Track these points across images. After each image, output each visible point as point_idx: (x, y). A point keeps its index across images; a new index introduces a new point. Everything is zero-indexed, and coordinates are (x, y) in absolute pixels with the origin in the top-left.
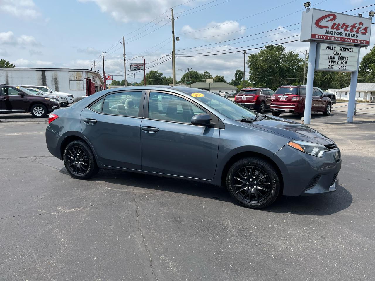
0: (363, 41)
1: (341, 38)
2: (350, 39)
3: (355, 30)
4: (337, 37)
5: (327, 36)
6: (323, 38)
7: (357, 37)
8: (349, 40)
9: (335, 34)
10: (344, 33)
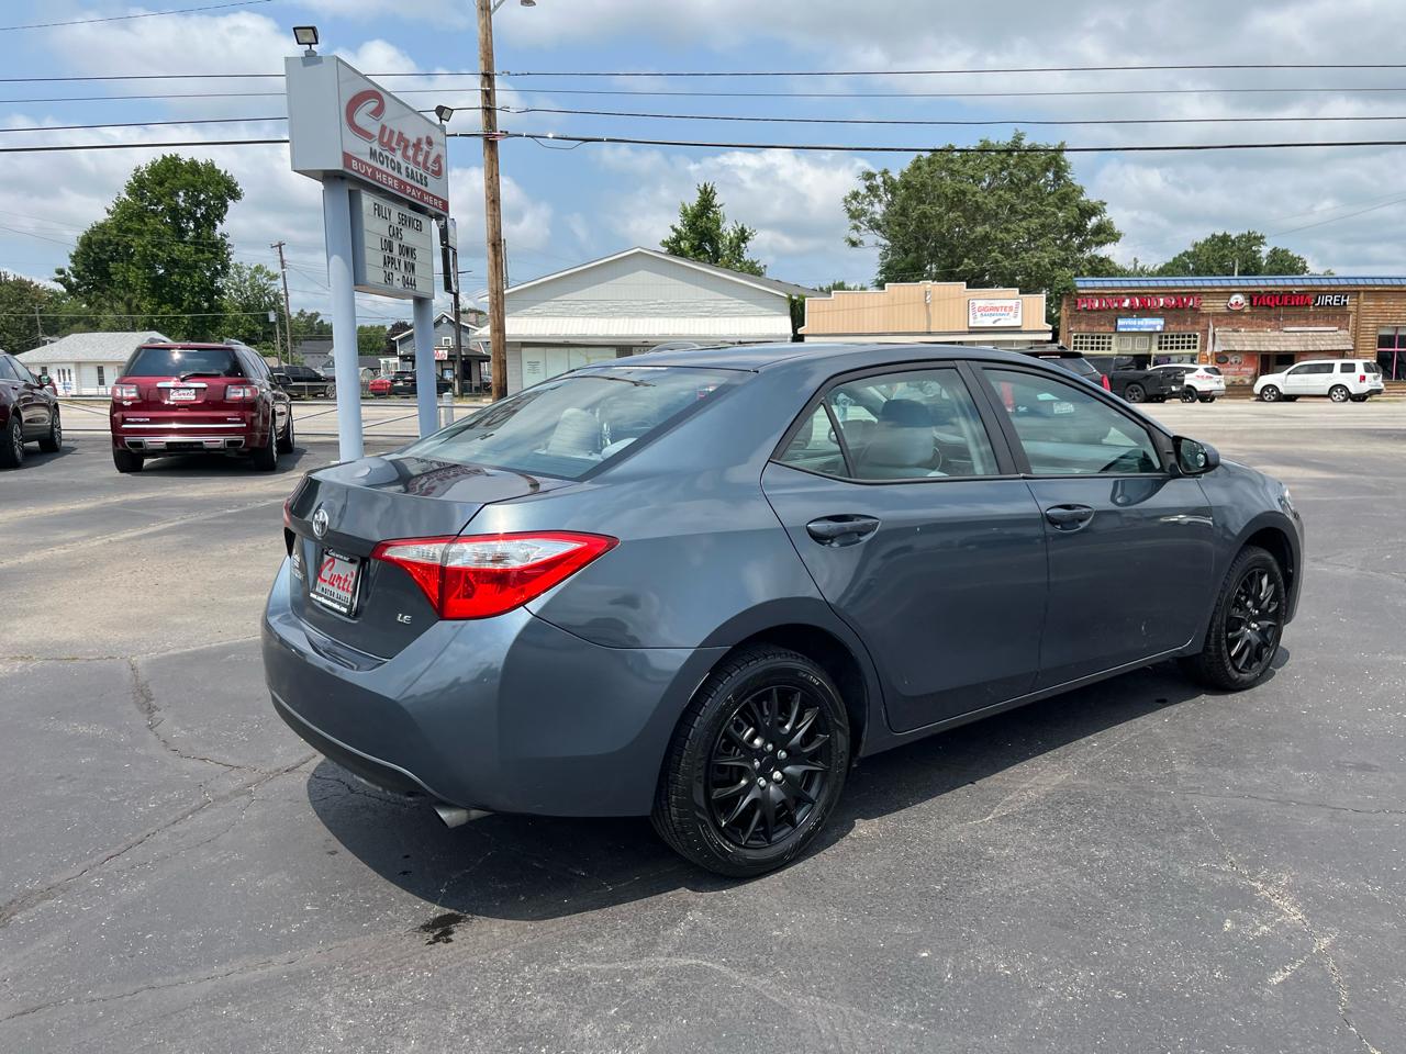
0: (438, 199)
1: (401, 182)
2: (416, 188)
3: (421, 158)
4: (394, 178)
5: (374, 169)
6: (366, 174)
7: (426, 185)
8: (413, 193)
10: (403, 165)
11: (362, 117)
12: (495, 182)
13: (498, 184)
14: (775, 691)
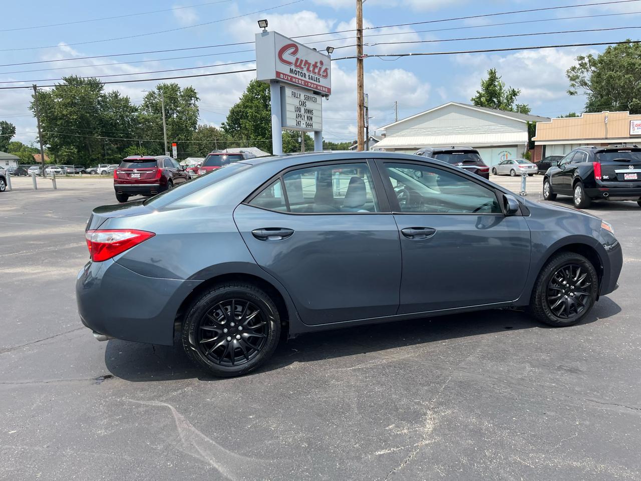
0: (325, 88)
1: (305, 82)
2: (313, 84)
3: (316, 71)
4: (302, 80)
5: (292, 77)
6: (287, 80)
7: (319, 82)
8: (312, 86)
9: (299, 75)
10: (307, 74)
11: (287, 56)
12: (361, 77)
13: (363, 78)
14: (233, 301)
